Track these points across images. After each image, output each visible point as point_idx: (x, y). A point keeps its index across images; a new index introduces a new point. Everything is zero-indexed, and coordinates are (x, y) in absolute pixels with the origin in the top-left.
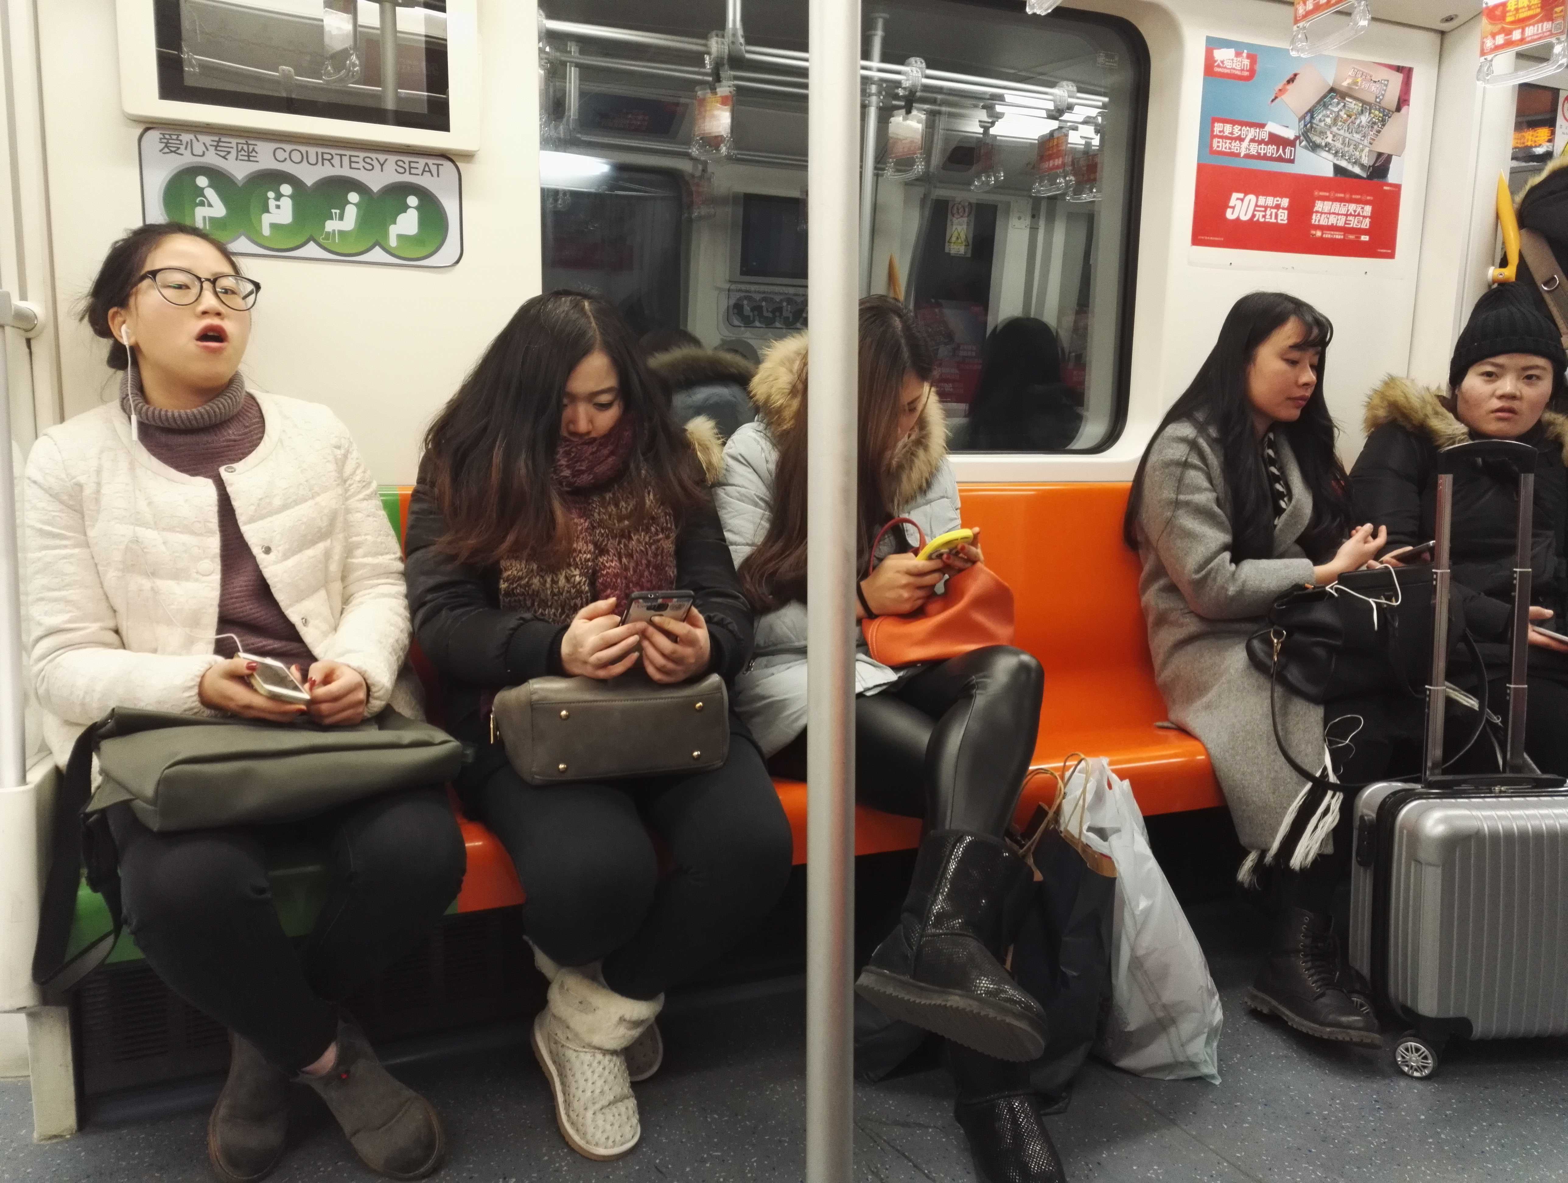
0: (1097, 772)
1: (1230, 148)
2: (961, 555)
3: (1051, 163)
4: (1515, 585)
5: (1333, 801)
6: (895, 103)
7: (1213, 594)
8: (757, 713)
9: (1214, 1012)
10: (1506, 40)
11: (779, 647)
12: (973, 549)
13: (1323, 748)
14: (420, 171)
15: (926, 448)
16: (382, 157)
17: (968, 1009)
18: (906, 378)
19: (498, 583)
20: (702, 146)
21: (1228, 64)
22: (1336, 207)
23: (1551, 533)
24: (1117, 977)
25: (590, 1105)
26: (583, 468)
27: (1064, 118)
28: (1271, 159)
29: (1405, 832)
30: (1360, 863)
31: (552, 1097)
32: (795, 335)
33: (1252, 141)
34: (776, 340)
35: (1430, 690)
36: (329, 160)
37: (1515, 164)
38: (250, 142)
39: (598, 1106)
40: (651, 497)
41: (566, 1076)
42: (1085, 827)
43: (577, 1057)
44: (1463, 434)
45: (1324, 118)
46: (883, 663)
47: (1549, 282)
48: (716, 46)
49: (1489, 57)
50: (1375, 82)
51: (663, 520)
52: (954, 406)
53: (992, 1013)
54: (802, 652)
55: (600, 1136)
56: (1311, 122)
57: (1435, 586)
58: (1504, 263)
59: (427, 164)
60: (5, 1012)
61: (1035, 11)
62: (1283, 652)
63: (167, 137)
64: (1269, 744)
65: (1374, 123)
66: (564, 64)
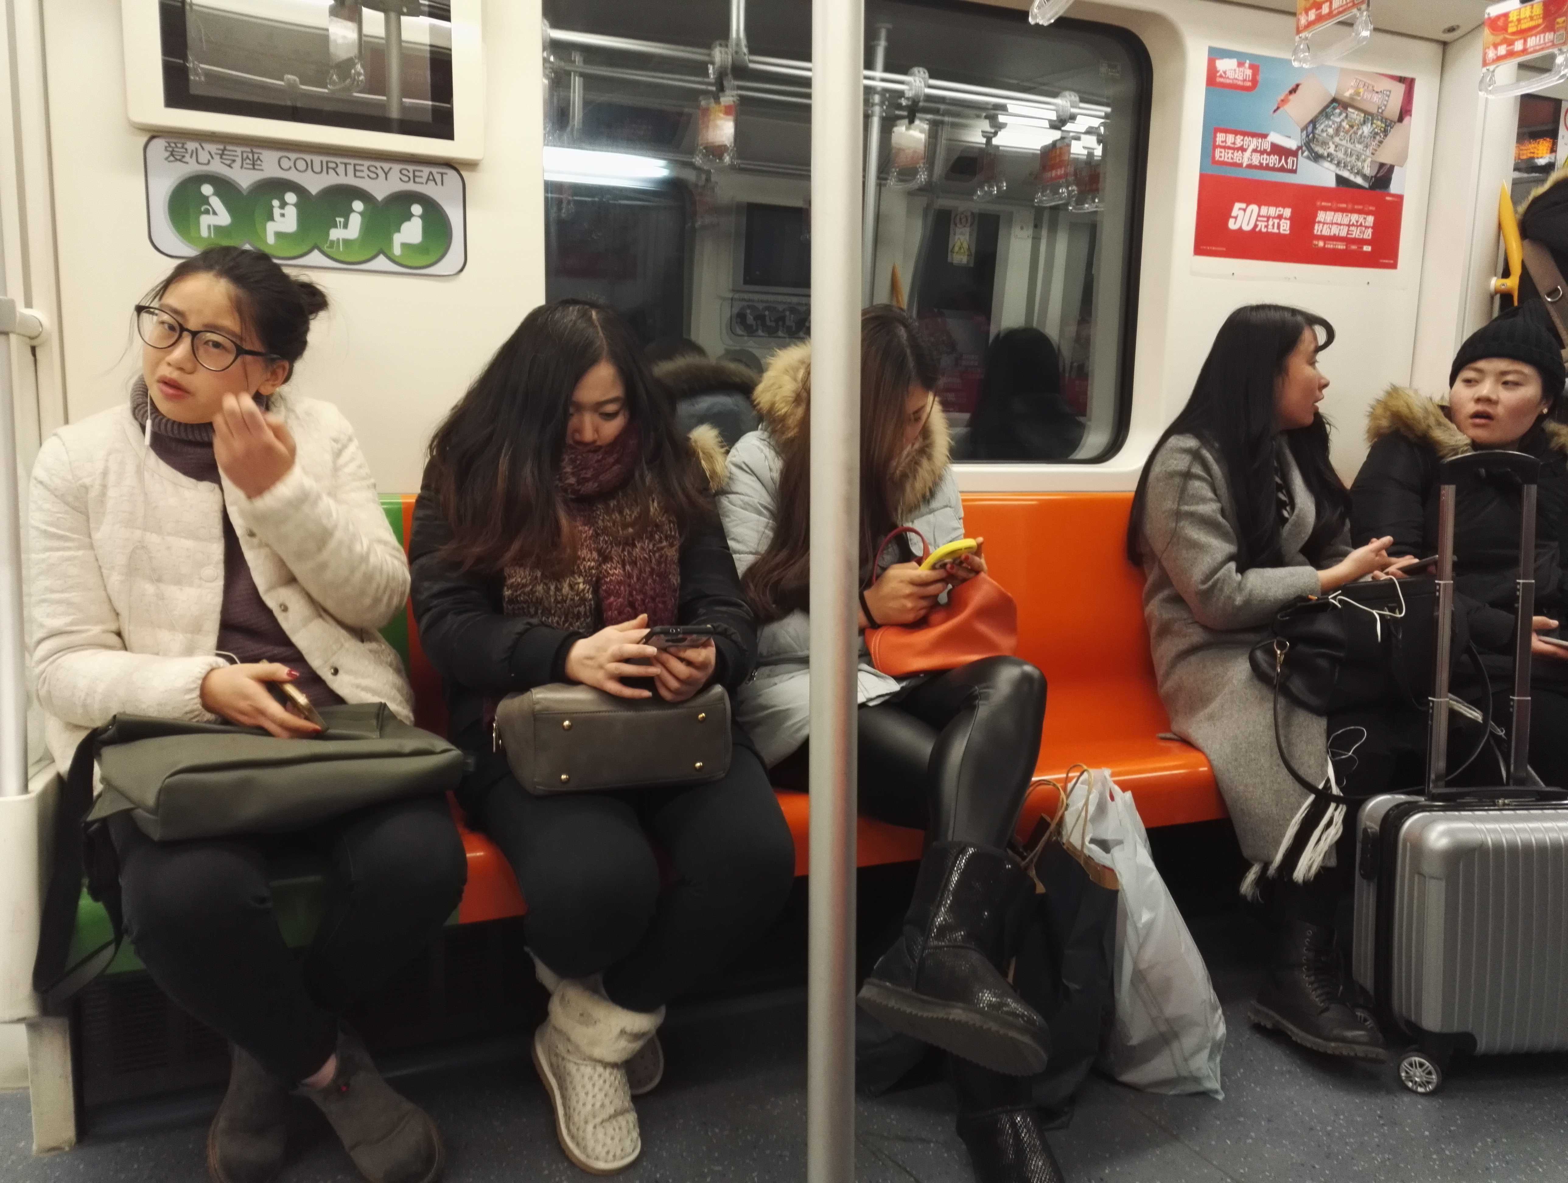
0: (1100, 784)
1: (1232, 159)
2: (964, 565)
3: (1054, 173)
4: (1518, 597)
5: (1336, 814)
6: (897, 112)
7: (1220, 605)
8: (758, 723)
9: (1217, 1026)
10: (1507, 51)
11: (782, 656)
12: (977, 559)
13: (1326, 760)
14: (424, 180)
15: (930, 458)
16: (386, 166)
17: (971, 1022)
18: (911, 388)
19: (501, 590)
20: (706, 156)
21: (1230, 75)
22: (1339, 217)
23: (1555, 544)
24: (1120, 991)
25: (590, 1118)
26: (589, 475)
27: (1066, 128)
28: (1273, 169)
29: (1408, 844)
30: (1363, 876)
31: (553, 1110)
32: (798, 343)
33: (1255, 151)
34: (780, 349)
35: (1433, 702)
36: (334, 169)
37: (1517, 175)
38: (255, 150)
39: (598, 1120)
40: (656, 504)
41: (566, 1089)
42: (1087, 839)
43: (578, 1070)
44: (1466, 445)
45: (1326, 129)
46: (886, 673)
47: (1553, 293)
48: (719, 56)
49: (1491, 68)
50: (1377, 92)
51: (667, 527)
52: (957, 415)
53: (994, 1027)
54: (804, 662)
55: (600, 1150)
56: (1313, 132)
57: (1439, 598)
58: (1506, 274)
59: (431, 173)
60: (5, 1022)
61: (1038, 21)
62: (1286, 663)
63: (173, 145)
64: (1272, 756)
65: (1377, 134)
66: (568, 73)
